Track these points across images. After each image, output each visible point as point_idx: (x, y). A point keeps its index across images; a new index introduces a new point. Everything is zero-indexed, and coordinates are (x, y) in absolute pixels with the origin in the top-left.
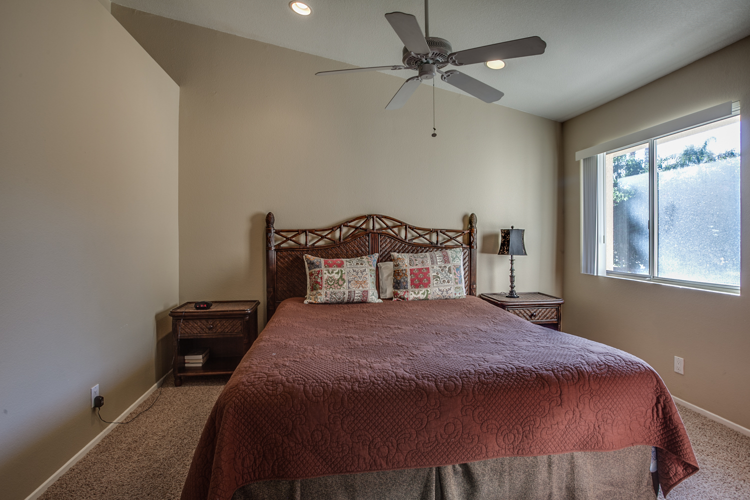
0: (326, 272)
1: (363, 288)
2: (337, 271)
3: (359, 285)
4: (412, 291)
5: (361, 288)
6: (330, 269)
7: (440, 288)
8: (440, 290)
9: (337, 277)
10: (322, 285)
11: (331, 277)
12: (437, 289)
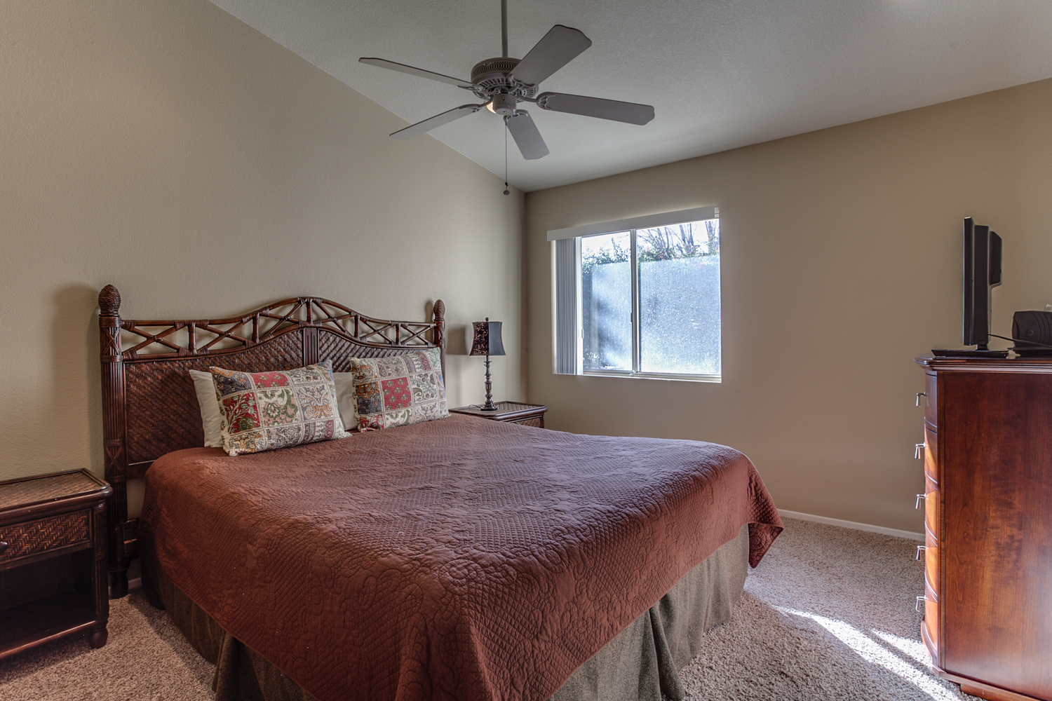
0: (262, 395)
1: (326, 416)
2: (280, 392)
3: (319, 412)
4: (388, 414)
5: (322, 417)
6: (269, 391)
7: (423, 406)
8: (423, 409)
9: (282, 402)
10: (258, 420)
11: (272, 404)
12: (420, 407)
